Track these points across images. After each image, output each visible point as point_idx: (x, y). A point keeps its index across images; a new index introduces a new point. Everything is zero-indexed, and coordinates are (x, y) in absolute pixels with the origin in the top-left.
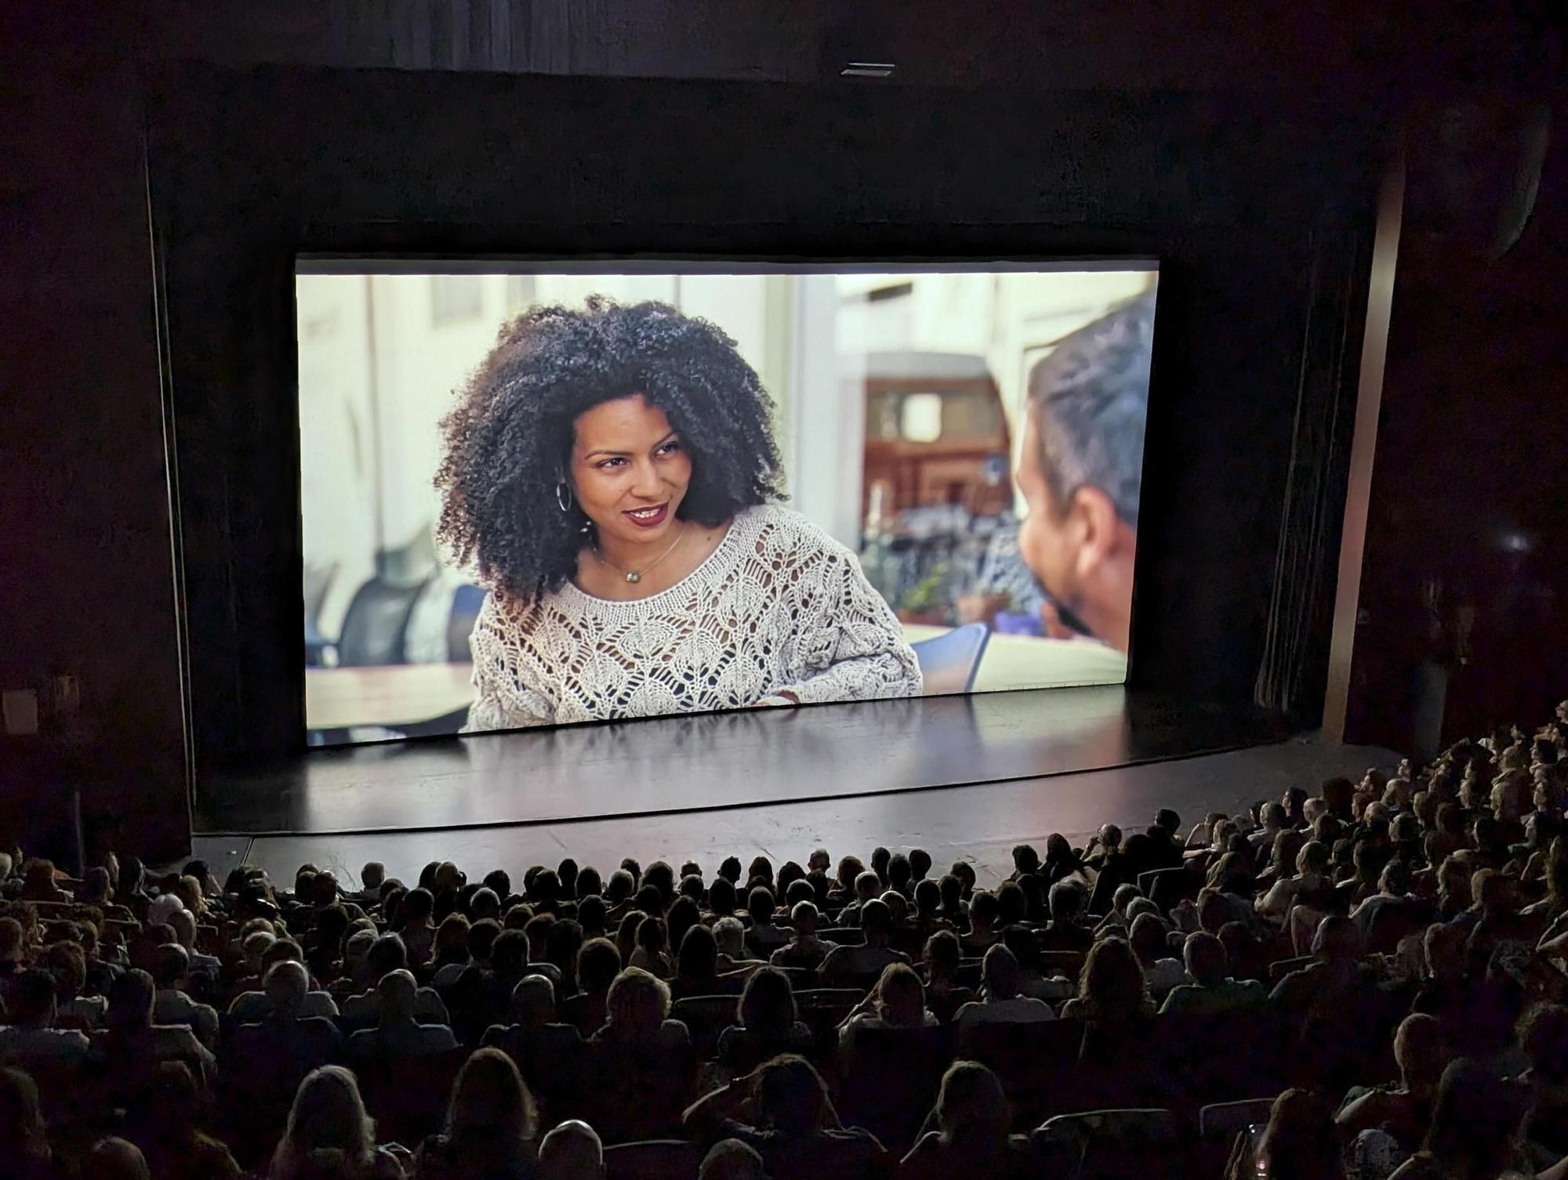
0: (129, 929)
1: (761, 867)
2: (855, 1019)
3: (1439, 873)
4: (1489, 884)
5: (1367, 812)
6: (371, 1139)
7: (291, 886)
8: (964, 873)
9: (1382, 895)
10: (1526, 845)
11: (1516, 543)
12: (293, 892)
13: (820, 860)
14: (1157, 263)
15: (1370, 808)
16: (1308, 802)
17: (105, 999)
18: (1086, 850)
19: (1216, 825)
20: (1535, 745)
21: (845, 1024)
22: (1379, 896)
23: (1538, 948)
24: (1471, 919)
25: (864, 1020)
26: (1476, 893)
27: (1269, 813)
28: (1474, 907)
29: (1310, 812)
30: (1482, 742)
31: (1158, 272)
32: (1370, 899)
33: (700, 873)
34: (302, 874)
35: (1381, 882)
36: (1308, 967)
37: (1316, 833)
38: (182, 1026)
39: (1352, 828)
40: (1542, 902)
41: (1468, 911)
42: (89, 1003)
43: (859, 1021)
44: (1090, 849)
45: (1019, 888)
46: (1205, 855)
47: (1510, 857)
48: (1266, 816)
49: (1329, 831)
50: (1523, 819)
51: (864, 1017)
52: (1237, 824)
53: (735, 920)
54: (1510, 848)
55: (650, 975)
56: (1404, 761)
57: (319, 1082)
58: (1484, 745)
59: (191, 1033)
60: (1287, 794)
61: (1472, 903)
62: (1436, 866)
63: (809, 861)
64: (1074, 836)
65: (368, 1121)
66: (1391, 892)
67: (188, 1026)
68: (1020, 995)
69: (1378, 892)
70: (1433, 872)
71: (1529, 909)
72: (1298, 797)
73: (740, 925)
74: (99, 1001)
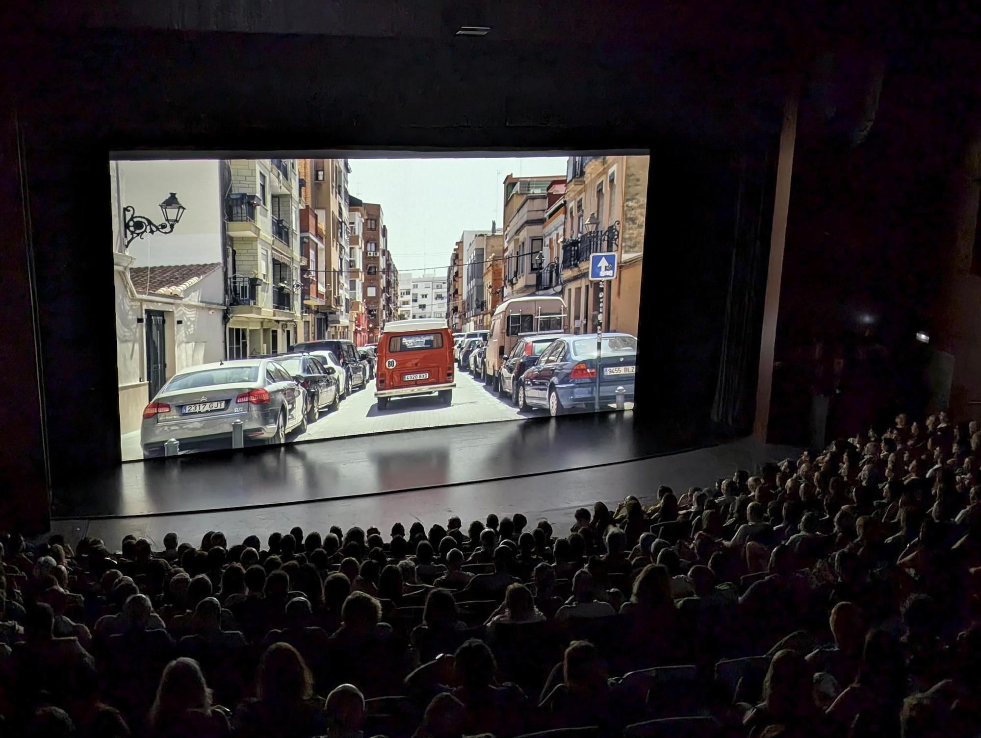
0: (20, 579)
1: (417, 528)
2: (495, 618)
3: (836, 519)
4: (866, 526)
5: (787, 484)
6: (210, 702)
7: (119, 550)
8: (545, 528)
9: (802, 533)
10: (884, 501)
11: (867, 319)
12: (121, 553)
13: (455, 523)
14: (648, 150)
15: (789, 482)
16: (750, 479)
17: (16, 622)
18: (616, 512)
19: (694, 494)
20: (883, 442)
21: (488, 622)
22: (800, 534)
23: (898, 562)
24: (858, 546)
25: (501, 619)
26: (860, 532)
27: (726, 486)
28: (859, 539)
29: (752, 485)
30: (850, 440)
31: (649, 156)
32: (795, 536)
33: (379, 533)
34: (126, 542)
35: (800, 526)
36: (767, 578)
37: (756, 498)
38: (72, 638)
39: (776, 494)
40: (897, 535)
41: (855, 542)
42: (7, 626)
43: (498, 619)
44: (619, 511)
45: (581, 535)
46: (689, 513)
47: (875, 508)
48: (725, 488)
49: (764, 496)
50: (880, 486)
51: (502, 617)
52: (706, 493)
53: (408, 560)
54: (875, 503)
55: (368, 596)
56: (806, 453)
57: (177, 667)
58: (851, 442)
59: (78, 642)
60: (736, 474)
61: (857, 537)
62: (833, 515)
63: (448, 524)
64: (609, 503)
65: (208, 691)
66: (806, 531)
67: (76, 638)
68: (595, 600)
69: (799, 532)
70: (831, 520)
71: (889, 540)
72: (743, 476)
73: (413, 564)
74: (13, 624)
